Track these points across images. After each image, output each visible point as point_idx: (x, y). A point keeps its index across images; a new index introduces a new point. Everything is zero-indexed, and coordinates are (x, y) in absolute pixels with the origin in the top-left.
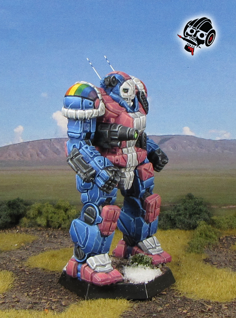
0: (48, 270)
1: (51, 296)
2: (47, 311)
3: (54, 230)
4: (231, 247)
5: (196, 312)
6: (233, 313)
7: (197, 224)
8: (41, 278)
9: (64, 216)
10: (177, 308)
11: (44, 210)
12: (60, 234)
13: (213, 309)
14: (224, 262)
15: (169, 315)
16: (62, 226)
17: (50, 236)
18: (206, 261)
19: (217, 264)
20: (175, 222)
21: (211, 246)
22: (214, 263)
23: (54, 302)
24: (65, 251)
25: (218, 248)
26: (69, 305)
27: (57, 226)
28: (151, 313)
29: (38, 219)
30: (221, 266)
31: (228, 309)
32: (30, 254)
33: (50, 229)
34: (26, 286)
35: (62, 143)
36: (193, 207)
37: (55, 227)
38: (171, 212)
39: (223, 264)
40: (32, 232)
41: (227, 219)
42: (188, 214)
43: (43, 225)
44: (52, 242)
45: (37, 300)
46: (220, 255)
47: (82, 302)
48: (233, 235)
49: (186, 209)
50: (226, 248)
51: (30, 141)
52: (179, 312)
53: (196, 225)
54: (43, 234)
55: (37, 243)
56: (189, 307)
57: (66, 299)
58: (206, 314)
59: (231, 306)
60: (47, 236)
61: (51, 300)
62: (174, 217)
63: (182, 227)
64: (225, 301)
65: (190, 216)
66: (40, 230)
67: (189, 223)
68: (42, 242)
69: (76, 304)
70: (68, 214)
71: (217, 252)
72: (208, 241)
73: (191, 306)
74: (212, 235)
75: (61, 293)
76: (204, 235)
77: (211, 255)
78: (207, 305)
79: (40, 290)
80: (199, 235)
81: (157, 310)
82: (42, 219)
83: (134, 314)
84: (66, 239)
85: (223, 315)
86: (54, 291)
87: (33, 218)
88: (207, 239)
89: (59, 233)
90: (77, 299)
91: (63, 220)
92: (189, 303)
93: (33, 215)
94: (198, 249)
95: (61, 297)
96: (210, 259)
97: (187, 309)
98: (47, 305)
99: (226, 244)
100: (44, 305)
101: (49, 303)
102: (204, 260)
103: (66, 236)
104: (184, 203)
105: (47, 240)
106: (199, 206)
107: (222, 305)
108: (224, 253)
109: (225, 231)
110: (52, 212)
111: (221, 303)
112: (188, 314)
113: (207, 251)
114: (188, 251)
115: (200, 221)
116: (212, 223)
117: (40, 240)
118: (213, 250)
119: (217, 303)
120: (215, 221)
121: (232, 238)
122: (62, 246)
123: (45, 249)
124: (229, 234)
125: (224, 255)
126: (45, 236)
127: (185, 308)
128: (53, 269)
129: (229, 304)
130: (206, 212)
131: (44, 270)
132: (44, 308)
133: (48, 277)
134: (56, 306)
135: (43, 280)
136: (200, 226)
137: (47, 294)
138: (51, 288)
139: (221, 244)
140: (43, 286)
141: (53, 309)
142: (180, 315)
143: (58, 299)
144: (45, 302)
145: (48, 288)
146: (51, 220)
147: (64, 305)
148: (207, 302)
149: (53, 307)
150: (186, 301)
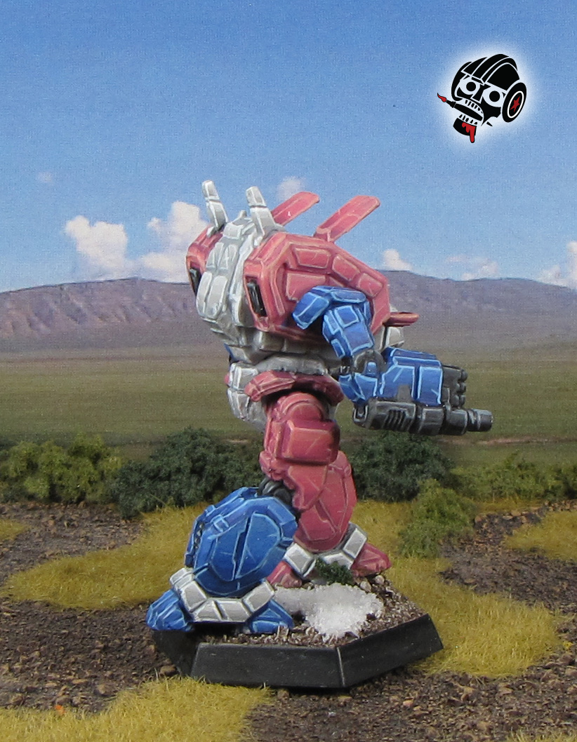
0: (59, 607)
1: (68, 672)
2: (61, 711)
3: (68, 506)
4: (502, 542)
5: (434, 704)
6: (528, 705)
7: (419, 488)
8: (40, 625)
9: (92, 474)
10: (387, 694)
11: (42, 459)
12: (83, 516)
13: (477, 695)
14: (490, 577)
15: (366, 713)
16: (88, 497)
17: (58, 522)
18: (448, 575)
19: (475, 583)
20: (363, 483)
21: (454, 540)
22: (466, 581)
23: (78, 686)
24: (98, 559)
25: (472, 545)
26: (117, 694)
27: (76, 497)
28: (324, 709)
29: (27, 480)
30: (485, 586)
31: (513, 694)
32: (11, 569)
33: (56, 504)
34: (6, 648)
35: (89, 293)
36: (407, 446)
37: (71, 499)
39: (489, 583)
40: (14, 514)
41: (489, 472)
42: (394, 462)
43: (40, 495)
44: (65, 537)
45: (35, 683)
46: (479, 560)
47: (148, 685)
48: (506, 510)
49: (389, 451)
50: (491, 544)
51: (11, 292)
52: (393, 704)
53: (416, 489)
54: (41, 517)
55: (27, 539)
56: (416, 693)
57: (106, 677)
58: (461, 708)
59: (521, 687)
60: (51, 523)
61: (69, 682)
62: (362, 471)
63: (381, 495)
64: (503, 675)
65: (401, 470)
66: (34, 509)
67: (397, 484)
68: (40, 537)
69: (133, 691)
70: (102, 468)
71: (472, 554)
72: (448, 528)
73: (422, 688)
74: (456, 512)
75: (93, 664)
76: (436, 513)
77: (458, 562)
78: (461, 687)
79: (40, 656)
80: (425, 511)
81: (337, 701)
82: (39, 481)
83: (281, 714)
85: (503, 711)
86: (76, 659)
87: (16, 479)
88: (444, 523)
89: (81, 515)
90: (134, 679)
91: (90, 482)
92: (415, 682)
93: (16, 471)
94: (424, 547)
95: (95, 674)
96: (456, 572)
97: (413, 697)
98: (60, 694)
99: (490, 533)
100: (53, 693)
101: (64, 690)
102: (441, 573)
103: (97, 521)
104: (384, 437)
105: (52, 532)
106: (420, 443)
107: (499, 686)
108: (488, 557)
109: (485, 503)
110: (63, 464)
111: (494, 680)
112: (415, 709)
113: (448, 552)
114: (400, 553)
115: (424, 480)
116: (453, 483)
117: (35, 533)
118: (461, 548)
119: (486, 679)
120: (460, 480)
121: (503, 520)
122: (89, 547)
123: (47, 554)
124: (495, 510)
125: (489, 560)
126: (47, 522)
127: (408, 695)
128: (71, 603)
129: (515, 682)
130: (438, 457)
131: (47, 605)
132: (53, 703)
133: (59, 623)
134: (82, 698)
135: (46, 632)
136: (425, 490)
137: (58, 667)
138: (67, 651)
139: (478, 533)
140: (46, 646)
141: (76, 706)
142: (396, 712)
143: (86, 678)
144: (55, 688)
145: (60, 650)
146: (60, 483)
147: (103, 692)
148: (460, 679)
149: (76, 700)
150: (407, 677)
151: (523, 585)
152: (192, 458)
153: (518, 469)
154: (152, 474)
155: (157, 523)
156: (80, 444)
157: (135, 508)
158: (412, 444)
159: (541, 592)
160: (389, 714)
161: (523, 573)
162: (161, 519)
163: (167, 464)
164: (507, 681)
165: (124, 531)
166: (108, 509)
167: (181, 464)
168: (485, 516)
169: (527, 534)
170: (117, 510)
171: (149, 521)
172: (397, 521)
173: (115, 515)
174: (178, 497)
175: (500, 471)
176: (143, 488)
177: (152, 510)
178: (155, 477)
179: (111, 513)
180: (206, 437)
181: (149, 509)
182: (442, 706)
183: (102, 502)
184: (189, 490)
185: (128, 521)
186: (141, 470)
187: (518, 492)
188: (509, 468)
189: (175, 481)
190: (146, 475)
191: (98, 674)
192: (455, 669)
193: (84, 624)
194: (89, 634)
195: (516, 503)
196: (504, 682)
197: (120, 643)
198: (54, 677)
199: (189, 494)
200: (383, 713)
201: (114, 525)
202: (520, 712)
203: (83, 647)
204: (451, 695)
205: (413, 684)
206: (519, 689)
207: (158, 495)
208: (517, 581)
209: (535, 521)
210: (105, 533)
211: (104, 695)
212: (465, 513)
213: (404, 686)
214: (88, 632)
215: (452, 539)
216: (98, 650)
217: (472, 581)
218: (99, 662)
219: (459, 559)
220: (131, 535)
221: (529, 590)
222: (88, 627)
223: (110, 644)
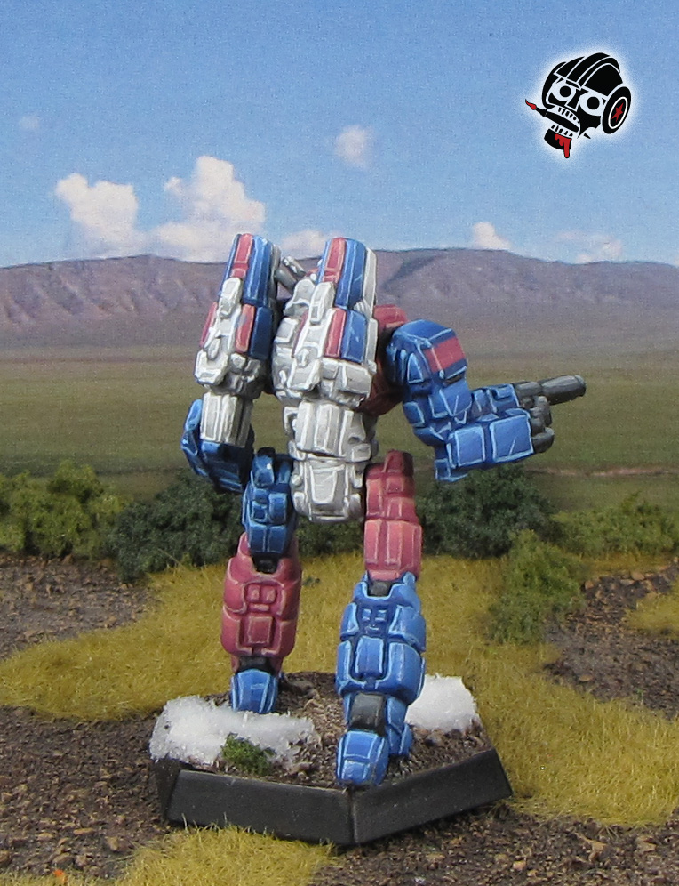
1: (66, 815)
2: (63, 878)
3: (50, 562)
4: (623, 619)
5: (554, 867)
7: (510, 542)
9: (81, 519)
10: (490, 851)
11: (14, 498)
12: (70, 577)
13: (608, 852)
14: (612, 672)
15: (466, 879)
16: (77, 550)
17: (38, 586)
18: (557, 670)
19: (592, 682)
20: (438, 533)
21: (560, 617)
22: (580, 679)
23: (81, 838)
25: (584, 623)
27: (59, 550)
30: (606, 686)
31: (656, 850)
33: (34, 559)
36: (494, 485)
37: (53, 552)
38: (426, 504)
39: (611, 681)
41: (601, 520)
42: (478, 506)
43: (12, 548)
44: (48, 609)
45: (24, 832)
46: (595, 646)
47: (175, 837)
48: (624, 571)
49: (471, 491)
50: (609, 622)
52: (500, 867)
53: (507, 543)
54: (14, 578)
56: (529, 850)
58: (590, 872)
59: (666, 840)
60: (29, 587)
61: (68, 831)
62: (435, 519)
63: (461, 550)
64: (641, 823)
65: (486, 517)
66: (4, 566)
67: (482, 537)
68: (15, 609)
70: (92, 511)
71: (585, 636)
72: (552, 599)
73: (536, 842)
74: (563, 579)
76: (536, 579)
77: (567, 649)
78: (588, 841)
79: (28, 791)
80: (522, 576)
81: (426, 862)
82: (10, 528)
83: (353, 881)
84: (91, 596)
85: (646, 877)
88: (547, 593)
89: (67, 575)
91: (79, 530)
94: (523, 628)
95: (103, 819)
96: (566, 663)
97: (525, 856)
99: (606, 605)
100: (49, 849)
101: (64, 844)
102: (547, 666)
103: (89, 584)
105: (32, 601)
106: (511, 480)
107: (638, 839)
108: (606, 641)
109: (597, 561)
110: (42, 506)
111: (630, 829)
112: (530, 874)
113: (553, 633)
114: (493, 637)
115: (518, 531)
116: (554, 534)
117: (8, 603)
118: (570, 628)
119: (619, 830)
120: (564, 530)
121: (621, 585)
122: (81, 624)
123: (27, 634)
124: (610, 571)
125: (608, 645)
126: (23, 585)
127: (519, 853)
128: (64, 711)
129: (657, 834)
130: (535, 499)
131: (32, 714)
132: (50, 863)
133: (49, 740)
134: (88, 857)
135: (33, 755)
136: (519, 546)
137: (52, 808)
138: (62, 783)
139: (590, 605)
140: (35, 777)
141: (81, 868)
142: (505, 877)
143: (91, 826)
144: (52, 840)
145: (53, 782)
146: (39, 530)
147: (115, 848)
148: (585, 828)
149: (80, 860)
150: (515, 825)
151: (656, 684)
152: (212, 499)
153: (639, 514)
154: (161, 523)
155: (167, 588)
156: (65, 477)
157: (139, 567)
158: (501, 482)
160: (495, 881)
161: (654, 666)
162: (173, 582)
163: (181, 508)
164: (648, 833)
165: (125, 601)
166: (101, 567)
167: (199, 509)
168: (597, 580)
169: (655, 608)
170: (112, 570)
171: (158, 585)
172: (485, 588)
173: (112, 575)
174: (196, 553)
175: (615, 517)
176: (149, 541)
177: (161, 569)
178: (165, 525)
179: (106, 572)
181: (158, 568)
182: (564, 870)
183: (94, 558)
184: (210, 543)
185: (131, 585)
186: (146, 516)
187: (640, 546)
188: (627, 512)
189: (192, 531)
190: (152, 523)
191: (107, 819)
192: (576, 813)
193: (83, 743)
194: (90, 758)
195: (637, 561)
196: (644, 833)
197: (131, 771)
198: (48, 824)
199: (210, 548)
200: (487, 880)
201: (113, 591)
202: (668, 878)
203: (83, 778)
204: (575, 852)
205: (523, 835)
206: (664, 844)
207: (169, 550)
208: (647, 679)
209: (663, 587)
210: (101, 602)
211: (116, 853)
212: (572, 578)
213: (512, 838)
214: (88, 754)
215: (557, 615)
216: (104, 783)
217: (588, 679)
218: (106, 802)
219: (568, 644)
220: (135, 606)
221: (664, 692)
222: (88, 747)
223: (119, 773)
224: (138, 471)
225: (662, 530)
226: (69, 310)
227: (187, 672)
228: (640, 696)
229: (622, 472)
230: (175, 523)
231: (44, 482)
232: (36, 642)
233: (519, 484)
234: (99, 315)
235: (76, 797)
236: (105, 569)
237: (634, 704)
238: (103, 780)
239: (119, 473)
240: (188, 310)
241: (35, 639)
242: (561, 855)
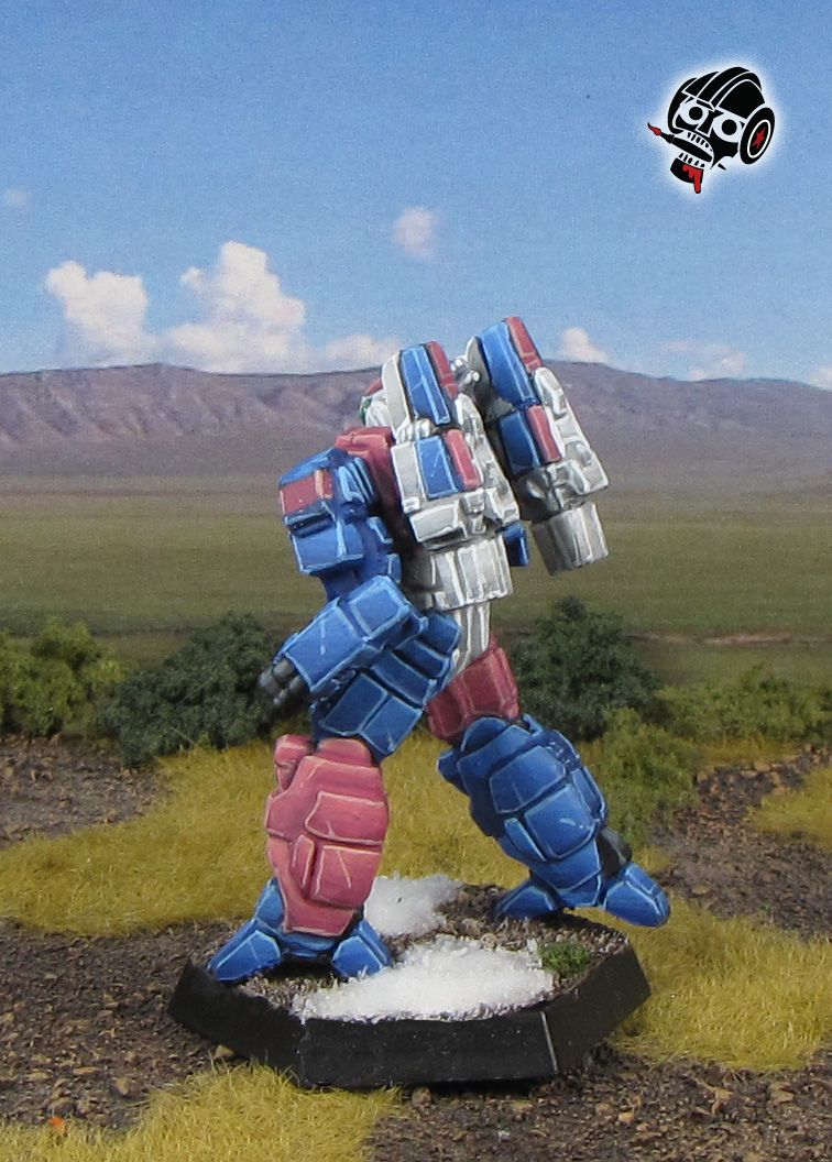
3: (33, 742)
4: (745, 819)
5: (669, 1120)
6: (820, 1123)
7: (605, 723)
9: (73, 689)
10: (590, 1099)
12: (60, 761)
13: (736, 1102)
14: (733, 883)
15: (560, 1134)
16: (68, 728)
17: (21, 771)
18: (666, 880)
19: (709, 895)
21: (668, 816)
22: (695, 891)
25: (697, 823)
27: (47, 727)
28: (489, 1126)
30: (726, 901)
31: (795, 1101)
37: (38, 730)
39: (731, 894)
41: (716, 697)
42: (564, 679)
44: (34, 799)
45: (11, 1071)
46: (710, 852)
48: (745, 761)
49: (556, 661)
50: (727, 822)
52: (602, 1118)
53: (601, 724)
56: (638, 1099)
58: (713, 1126)
59: (806, 1088)
60: (9, 771)
64: (775, 1067)
65: (575, 691)
67: (570, 717)
70: (88, 679)
71: (699, 839)
72: (657, 794)
73: (645, 1089)
74: (671, 769)
75: (104, 1038)
76: (638, 769)
77: (677, 855)
78: (710, 1088)
80: (621, 765)
84: (87, 784)
85: (782, 1132)
88: (652, 786)
89: (55, 758)
90: (174, 1067)
91: (70, 702)
96: (677, 872)
97: (633, 1106)
99: (724, 802)
101: (62, 1086)
103: (84, 769)
104: (549, 636)
105: (12, 788)
106: (606, 647)
107: (772, 1087)
108: (724, 846)
109: (710, 749)
110: (25, 672)
111: (761, 1075)
112: (639, 1128)
113: (659, 836)
115: (615, 710)
116: (658, 714)
118: (680, 829)
119: (748, 1075)
120: (671, 709)
121: (742, 778)
122: (75, 817)
123: (8, 830)
124: (728, 760)
125: (727, 851)
126: (2, 769)
127: (625, 1102)
128: (56, 923)
129: (795, 1080)
130: (635, 671)
131: (18, 926)
132: (45, 1110)
133: (39, 959)
134: (91, 1102)
135: (19, 976)
136: (615, 728)
137: (46, 1042)
138: (57, 1012)
139: (704, 801)
140: (23, 1004)
141: (83, 1116)
142: (608, 1132)
143: (94, 1064)
144: (46, 1081)
145: (46, 1011)
146: (21, 702)
147: (125, 1092)
148: (706, 1072)
149: (83, 1106)
150: (620, 1068)
151: (789, 898)
152: (236, 666)
153: (762, 691)
154: (173, 694)
155: (181, 775)
156: (53, 637)
157: (146, 749)
159: (817, 912)
160: (597, 1138)
161: (785, 877)
162: (188, 768)
163: (198, 677)
164: (784, 1079)
165: (129, 790)
166: (98, 749)
167: (220, 678)
168: (712, 771)
169: (785, 806)
170: (111, 751)
171: (169, 771)
173: (111, 759)
174: (216, 732)
175: (735, 694)
176: (158, 717)
177: (173, 752)
178: (178, 698)
179: (103, 755)
180: (258, 629)
181: (170, 751)
182: (681, 1123)
183: (88, 737)
184: (233, 721)
185: (135, 771)
186: (155, 686)
187: (764, 729)
188: (747, 688)
189: (210, 705)
190: (163, 695)
191: (114, 1056)
192: (695, 1054)
193: (81, 963)
194: (91, 981)
195: (760, 747)
196: (778, 1079)
197: (143, 998)
198: (41, 1061)
199: (233, 727)
200: (586, 1135)
201: (112, 778)
202: (810, 1135)
203: (83, 1006)
204: (694, 1101)
205: (629, 1080)
206: (803, 1092)
207: (182, 729)
208: (777, 893)
209: (793, 780)
210: (98, 792)
211: (127, 1098)
212: (683, 768)
213: (616, 1085)
214: (88, 977)
215: (665, 814)
216: (110, 1012)
217: (704, 891)
218: (113, 1035)
219: (678, 848)
220: (141, 797)
221: (798, 908)
222: (88, 969)
223: (127, 1000)
224: (144, 631)
225: (792, 711)
226: (60, 430)
227: (210, 877)
228: (769, 914)
229: (742, 638)
230: (190, 696)
231: (27, 642)
232: (21, 839)
233: (616, 651)
234: (97, 436)
235: (75, 1028)
236: (102, 752)
237: (762, 923)
238: (108, 1009)
239: (119, 634)
240: (207, 432)
241: (19, 836)
242: (678, 1105)
